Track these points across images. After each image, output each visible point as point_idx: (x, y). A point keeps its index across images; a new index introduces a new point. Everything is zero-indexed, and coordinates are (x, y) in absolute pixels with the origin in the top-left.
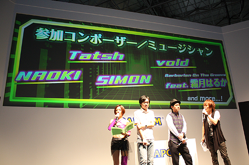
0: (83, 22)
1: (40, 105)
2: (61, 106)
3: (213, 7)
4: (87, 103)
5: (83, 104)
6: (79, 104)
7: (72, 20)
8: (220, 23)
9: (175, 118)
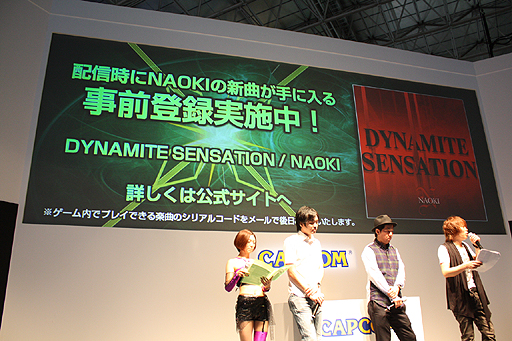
3: (454, 19)
8: (468, 53)
9: (382, 253)
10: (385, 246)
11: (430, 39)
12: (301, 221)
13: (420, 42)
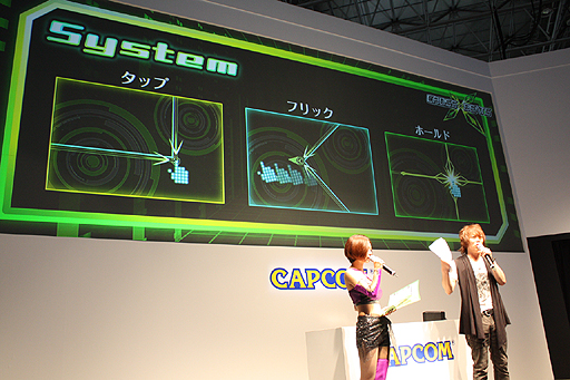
0: (179, 19)
1: (68, 232)
2: (125, 234)
3: (433, 19)
4: (193, 229)
5: (184, 232)
6: (173, 231)
7: (152, 10)
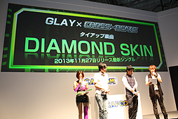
5: (59, 70)
6: (56, 69)
8: (155, 9)
9: (129, 78)
10: (130, 76)
11: (142, 5)
12: (101, 68)
13: (138, 6)
